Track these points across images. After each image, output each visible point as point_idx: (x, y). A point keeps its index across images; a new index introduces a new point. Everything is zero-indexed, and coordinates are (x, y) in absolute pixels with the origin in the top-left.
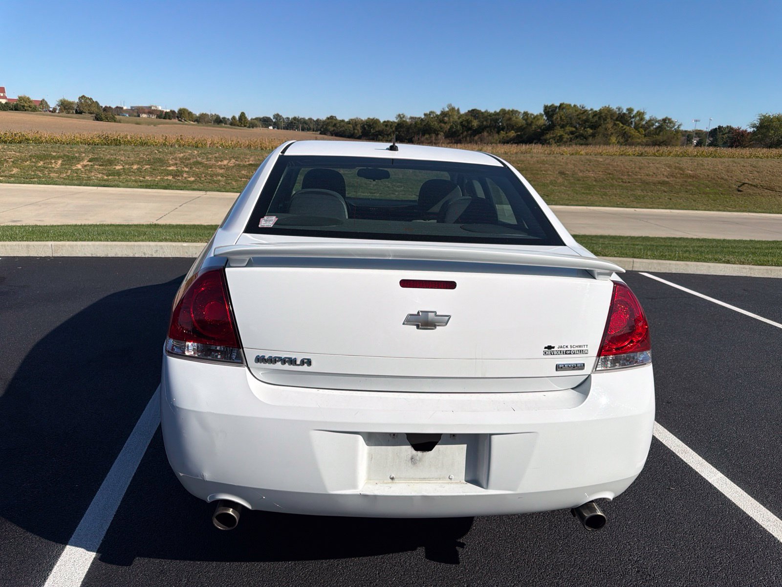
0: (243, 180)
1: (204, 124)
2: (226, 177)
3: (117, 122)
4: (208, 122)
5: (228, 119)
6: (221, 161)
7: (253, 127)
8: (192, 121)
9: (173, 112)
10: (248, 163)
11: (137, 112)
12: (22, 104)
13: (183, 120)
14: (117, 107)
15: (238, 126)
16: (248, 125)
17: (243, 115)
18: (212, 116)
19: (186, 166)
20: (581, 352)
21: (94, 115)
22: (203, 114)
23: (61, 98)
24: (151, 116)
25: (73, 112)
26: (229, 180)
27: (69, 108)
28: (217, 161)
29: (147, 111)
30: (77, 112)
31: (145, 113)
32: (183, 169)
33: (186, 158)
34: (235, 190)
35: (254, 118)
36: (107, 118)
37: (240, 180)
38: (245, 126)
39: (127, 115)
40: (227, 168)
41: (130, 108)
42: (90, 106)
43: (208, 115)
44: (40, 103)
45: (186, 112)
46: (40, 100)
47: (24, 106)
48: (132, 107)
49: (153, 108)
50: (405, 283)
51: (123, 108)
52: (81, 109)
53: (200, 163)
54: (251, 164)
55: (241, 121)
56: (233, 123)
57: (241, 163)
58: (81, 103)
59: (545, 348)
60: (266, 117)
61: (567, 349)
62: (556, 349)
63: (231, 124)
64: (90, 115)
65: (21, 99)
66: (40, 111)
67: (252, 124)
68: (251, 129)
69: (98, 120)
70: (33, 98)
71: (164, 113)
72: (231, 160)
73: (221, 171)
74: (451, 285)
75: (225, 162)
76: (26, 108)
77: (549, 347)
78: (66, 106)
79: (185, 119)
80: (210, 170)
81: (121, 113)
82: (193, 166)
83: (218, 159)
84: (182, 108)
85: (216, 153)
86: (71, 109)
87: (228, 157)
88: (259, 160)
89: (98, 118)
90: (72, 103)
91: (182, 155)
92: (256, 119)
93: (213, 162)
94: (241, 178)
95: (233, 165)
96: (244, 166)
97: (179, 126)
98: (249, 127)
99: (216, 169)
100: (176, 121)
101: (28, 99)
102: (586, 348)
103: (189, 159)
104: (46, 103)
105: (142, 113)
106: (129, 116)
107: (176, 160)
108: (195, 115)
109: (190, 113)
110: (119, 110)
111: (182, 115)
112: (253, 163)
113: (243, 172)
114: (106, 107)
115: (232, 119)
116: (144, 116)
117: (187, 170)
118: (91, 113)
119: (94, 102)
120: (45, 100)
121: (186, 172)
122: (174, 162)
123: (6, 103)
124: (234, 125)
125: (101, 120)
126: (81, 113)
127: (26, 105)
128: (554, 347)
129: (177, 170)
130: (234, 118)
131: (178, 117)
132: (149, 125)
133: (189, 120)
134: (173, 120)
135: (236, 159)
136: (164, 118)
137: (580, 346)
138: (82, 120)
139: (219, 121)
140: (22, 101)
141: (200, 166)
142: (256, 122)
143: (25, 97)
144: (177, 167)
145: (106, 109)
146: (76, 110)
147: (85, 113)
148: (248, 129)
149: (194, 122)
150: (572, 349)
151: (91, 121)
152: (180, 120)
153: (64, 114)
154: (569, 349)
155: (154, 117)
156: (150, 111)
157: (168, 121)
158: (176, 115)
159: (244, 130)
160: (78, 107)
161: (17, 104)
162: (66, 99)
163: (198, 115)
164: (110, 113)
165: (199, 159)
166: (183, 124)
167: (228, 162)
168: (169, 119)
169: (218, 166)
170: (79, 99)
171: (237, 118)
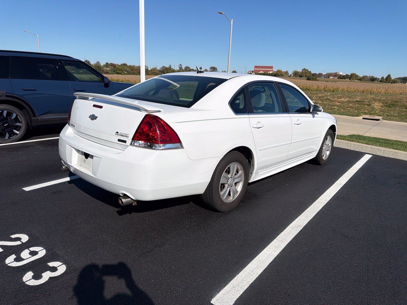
0: (349, 109)
1: (364, 81)
2: (339, 107)
3: (317, 81)
4: (366, 80)
5: (379, 78)
6: (340, 99)
7: (394, 83)
8: (357, 80)
9: (347, 75)
10: (355, 100)
11: (328, 75)
12: (278, 73)
13: (352, 80)
14: (319, 74)
15: (384, 82)
16: (391, 82)
17: (389, 76)
18: (370, 77)
19: (321, 101)
20: (126, 136)
21: (307, 78)
22: (364, 76)
23: (294, 70)
24: (335, 77)
25: (298, 76)
26: (340, 108)
27: (297, 75)
28: (338, 99)
29: (333, 75)
30: (300, 77)
31: (332, 76)
32: (318, 102)
33: (322, 97)
34: (340, 114)
35: (397, 77)
36: (312, 79)
37: (347, 109)
38: (389, 82)
39: (323, 77)
40: (342, 102)
41: (326, 74)
42: (306, 73)
43: (367, 76)
44: (285, 72)
45: (354, 75)
46: (286, 71)
47: (278, 74)
48: (327, 73)
49: (338, 73)
50: (95, 106)
51: (322, 74)
52: (302, 75)
53: (328, 99)
54: (357, 101)
55: (388, 80)
56: (382, 81)
57: (352, 100)
58: (303, 72)
59: (116, 132)
60: (406, 77)
61: (122, 134)
62: (119, 133)
63: (381, 81)
64: (306, 78)
65: (278, 71)
66: (285, 76)
67: (394, 82)
68: (393, 84)
69: (308, 80)
70: (283, 71)
71: (342, 76)
72: (346, 98)
73: (338, 104)
74: (101, 107)
75: (343, 99)
76: (279, 75)
77: (117, 132)
78: (296, 73)
79: (354, 79)
80: (332, 103)
81: (321, 76)
82: (324, 101)
83: (339, 98)
84: (353, 73)
85: (339, 95)
86: (298, 75)
87: (345, 97)
88: (363, 98)
89: (308, 79)
90: (299, 72)
91: (321, 95)
92: (398, 78)
93: (336, 99)
94: (348, 108)
95: (347, 101)
96: (353, 102)
97: (349, 82)
98: (392, 83)
99: (336, 102)
100: (348, 80)
101: (281, 71)
102: (128, 135)
103: (324, 97)
104: (288, 72)
105: (331, 76)
106: (324, 78)
107: (317, 97)
108: (360, 76)
109: (357, 76)
110: (320, 75)
111: (352, 77)
112: (358, 100)
113: (350, 105)
114: (314, 74)
115: (381, 79)
116: (332, 77)
117: (320, 102)
118: (306, 77)
119: (308, 71)
120: (288, 71)
121: (319, 103)
122: (316, 98)
123: (272, 73)
124: (382, 82)
125: (310, 80)
126: (301, 77)
127: (279, 74)
128: (118, 133)
129: (315, 102)
130: (383, 78)
131: (349, 78)
132: (332, 82)
133: (355, 79)
134: (347, 80)
135: (349, 98)
136: (341, 79)
137: (126, 134)
138: (302, 80)
139: (373, 79)
140: (278, 72)
141: (327, 101)
142: (397, 80)
143: (280, 70)
144: (316, 101)
145: (314, 75)
146: (300, 75)
147: (303, 76)
148: (391, 84)
149: (358, 80)
150: (124, 135)
151: (305, 80)
152: (350, 80)
153: (294, 77)
154: (123, 134)
155: (336, 78)
156: (335, 75)
157: (343, 80)
158: (349, 77)
159: (387, 84)
160: (301, 74)
161: (276, 73)
162: (297, 70)
163: (361, 77)
164: (315, 77)
165: (329, 97)
166: (351, 82)
167: (344, 100)
168: (344, 79)
169: (337, 101)
170: (302, 70)
171: (385, 78)
